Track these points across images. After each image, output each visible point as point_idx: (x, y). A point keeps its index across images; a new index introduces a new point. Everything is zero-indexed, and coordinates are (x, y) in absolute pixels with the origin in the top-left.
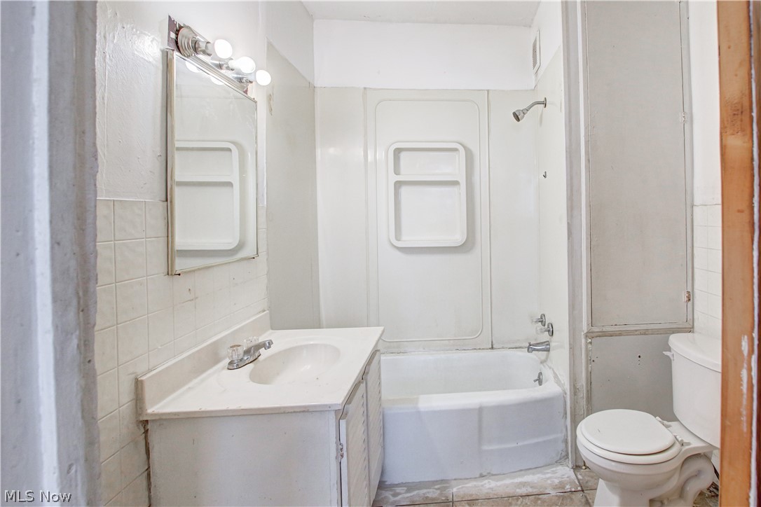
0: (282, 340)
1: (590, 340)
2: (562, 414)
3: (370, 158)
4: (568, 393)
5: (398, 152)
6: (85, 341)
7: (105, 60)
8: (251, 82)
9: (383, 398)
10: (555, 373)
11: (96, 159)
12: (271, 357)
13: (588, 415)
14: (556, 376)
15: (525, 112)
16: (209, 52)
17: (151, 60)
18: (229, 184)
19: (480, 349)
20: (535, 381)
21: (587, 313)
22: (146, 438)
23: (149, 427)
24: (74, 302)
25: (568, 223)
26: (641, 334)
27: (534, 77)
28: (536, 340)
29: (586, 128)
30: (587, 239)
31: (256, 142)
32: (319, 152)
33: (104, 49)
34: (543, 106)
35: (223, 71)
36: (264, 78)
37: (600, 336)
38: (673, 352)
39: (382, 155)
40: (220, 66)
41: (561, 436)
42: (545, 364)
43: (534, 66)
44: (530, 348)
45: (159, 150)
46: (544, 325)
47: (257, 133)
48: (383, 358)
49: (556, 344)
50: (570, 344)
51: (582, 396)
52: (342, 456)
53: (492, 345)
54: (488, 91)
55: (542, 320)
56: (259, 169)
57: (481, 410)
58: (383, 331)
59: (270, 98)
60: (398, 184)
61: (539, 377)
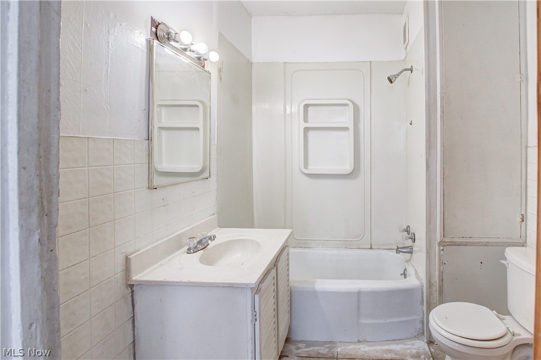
0: (223, 235)
1: (442, 248)
2: (420, 302)
3: (288, 111)
4: (425, 286)
5: (306, 106)
6: (48, 236)
7: (108, 47)
8: (206, 60)
9: (290, 279)
10: (416, 271)
11: (60, 110)
12: (215, 246)
13: (440, 304)
14: (416, 272)
15: (396, 76)
16: (177, 40)
17: (139, 46)
18: (197, 129)
19: (362, 248)
20: (401, 275)
21: (440, 227)
22: (132, 296)
23: (134, 289)
24: (37, 210)
25: (427, 159)
26: (483, 245)
27: (404, 51)
28: (403, 244)
29: (442, 87)
30: (441, 171)
31: (210, 101)
32: (254, 107)
33: (108, 39)
34: (410, 71)
35: (188, 53)
36: (214, 57)
37: (450, 245)
38: (508, 261)
39: (295, 109)
40: (185, 50)
41: (419, 318)
42: (409, 263)
43: (404, 43)
44: (398, 250)
45: (143, 106)
46: (409, 234)
47: (210, 95)
48: (291, 250)
49: (417, 248)
50: (427, 250)
51: (435, 289)
52: (256, 320)
53: (371, 246)
54: (370, 62)
55: (407, 230)
56: (212, 118)
57: (359, 294)
58: (292, 233)
59: (220, 70)
60: (307, 130)
61: (404, 272)
